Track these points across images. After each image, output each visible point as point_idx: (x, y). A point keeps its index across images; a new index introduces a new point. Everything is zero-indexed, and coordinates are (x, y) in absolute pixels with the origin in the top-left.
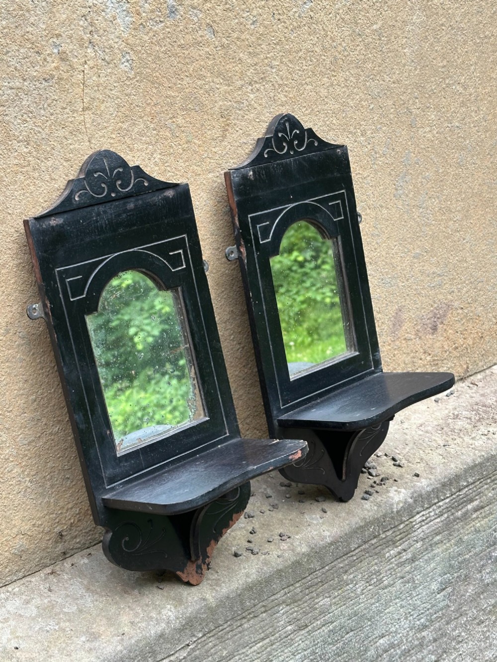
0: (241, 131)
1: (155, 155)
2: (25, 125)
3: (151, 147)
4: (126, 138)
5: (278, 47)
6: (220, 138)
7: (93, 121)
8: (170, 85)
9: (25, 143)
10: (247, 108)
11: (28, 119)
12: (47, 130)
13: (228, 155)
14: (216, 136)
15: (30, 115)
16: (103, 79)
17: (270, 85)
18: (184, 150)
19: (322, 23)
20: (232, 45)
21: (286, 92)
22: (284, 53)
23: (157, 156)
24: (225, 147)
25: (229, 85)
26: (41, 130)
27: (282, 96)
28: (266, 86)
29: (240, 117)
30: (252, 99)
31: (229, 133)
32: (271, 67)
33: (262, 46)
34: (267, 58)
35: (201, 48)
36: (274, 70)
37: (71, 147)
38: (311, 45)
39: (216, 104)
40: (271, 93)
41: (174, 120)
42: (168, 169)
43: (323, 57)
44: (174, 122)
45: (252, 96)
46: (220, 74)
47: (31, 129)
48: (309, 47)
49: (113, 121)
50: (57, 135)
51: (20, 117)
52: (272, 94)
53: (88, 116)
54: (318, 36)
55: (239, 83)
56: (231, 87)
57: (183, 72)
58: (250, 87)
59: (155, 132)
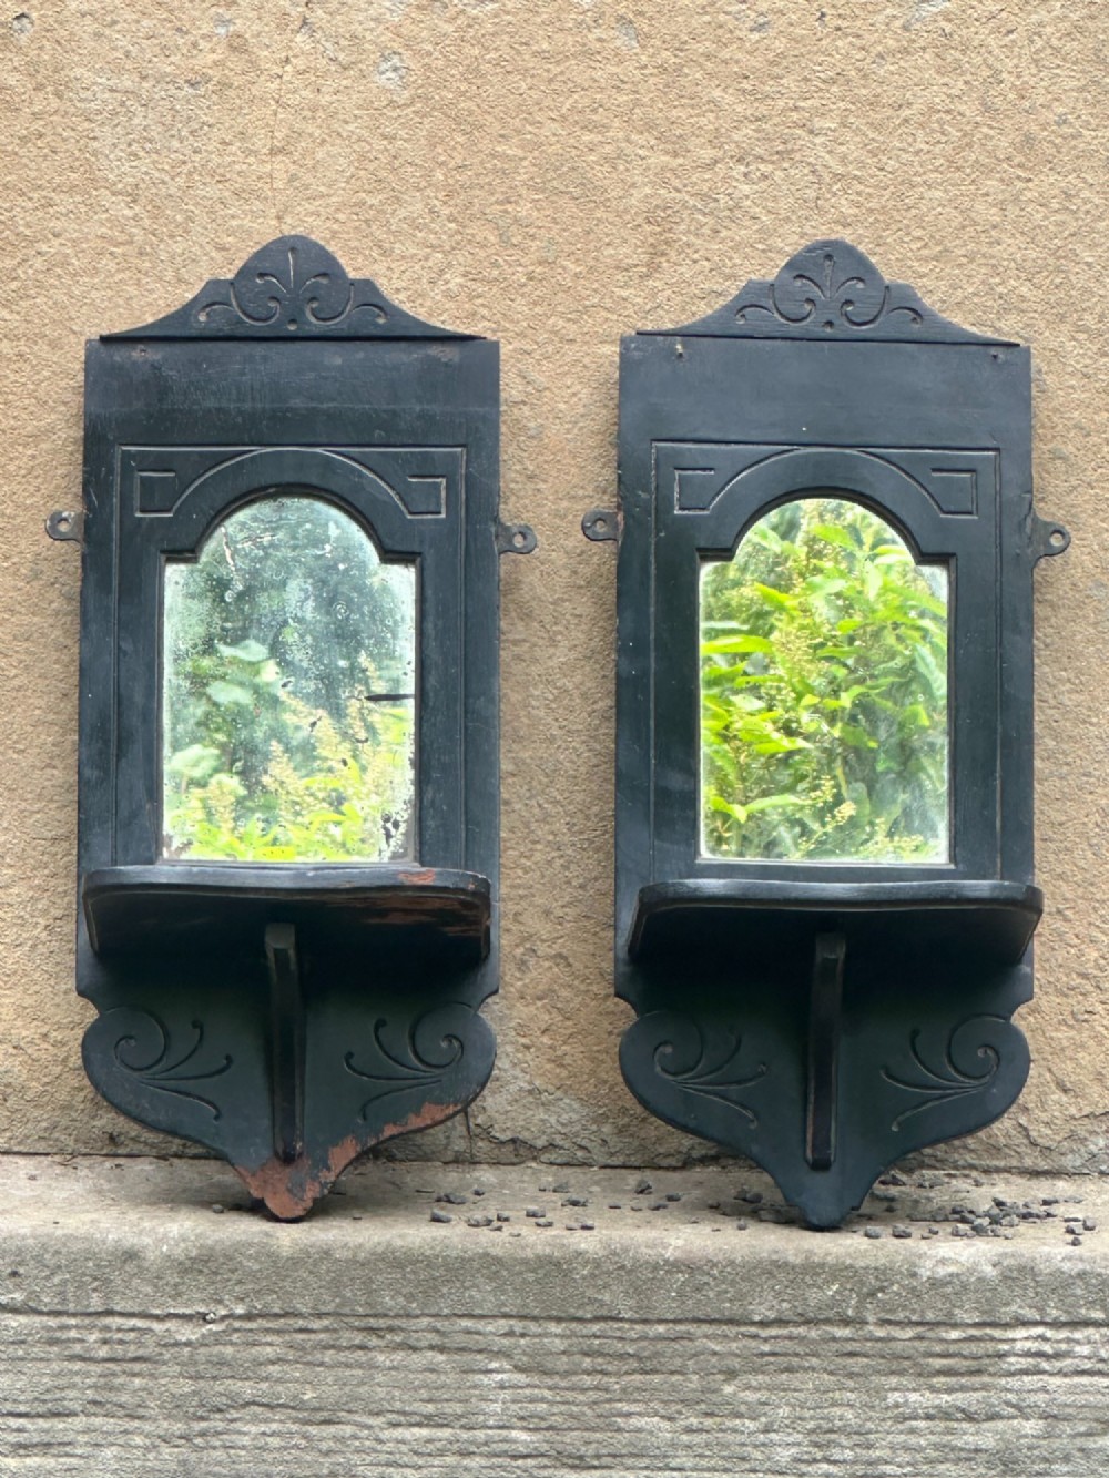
0: (705, 263)
1: (448, 276)
2: (133, 164)
3: (440, 256)
4: (374, 227)
5: (834, 89)
6: (639, 269)
7: (293, 178)
8: (502, 132)
9: (129, 199)
10: (727, 213)
11: (142, 154)
12: (181, 181)
13: (661, 312)
14: (630, 261)
15: (148, 146)
16: (328, 98)
17: (806, 171)
18: (531, 279)
19: (983, 50)
20: (689, 68)
21: (859, 193)
22: (853, 103)
23: (455, 280)
24: (654, 293)
25: (676, 155)
26: (167, 179)
27: (843, 202)
28: (792, 172)
29: (706, 230)
30: (747, 197)
31: (668, 261)
32: (811, 132)
33: (783, 81)
34: (796, 108)
35: (598, 65)
36: (818, 140)
37: (234, 223)
38: (944, 97)
39: (632, 191)
40: (808, 191)
41: (510, 208)
42: (485, 312)
43: (985, 130)
44: (506, 211)
45: (746, 189)
46: (649, 126)
47: (146, 173)
48: (937, 100)
49: (343, 185)
50: (203, 193)
51: (124, 147)
52: (811, 194)
53: (280, 166)
54: (968, 77)
55: (707, 154)
56: (681, 161)
57: (540, 109)
58: (743, 168)
59: (453, 225)
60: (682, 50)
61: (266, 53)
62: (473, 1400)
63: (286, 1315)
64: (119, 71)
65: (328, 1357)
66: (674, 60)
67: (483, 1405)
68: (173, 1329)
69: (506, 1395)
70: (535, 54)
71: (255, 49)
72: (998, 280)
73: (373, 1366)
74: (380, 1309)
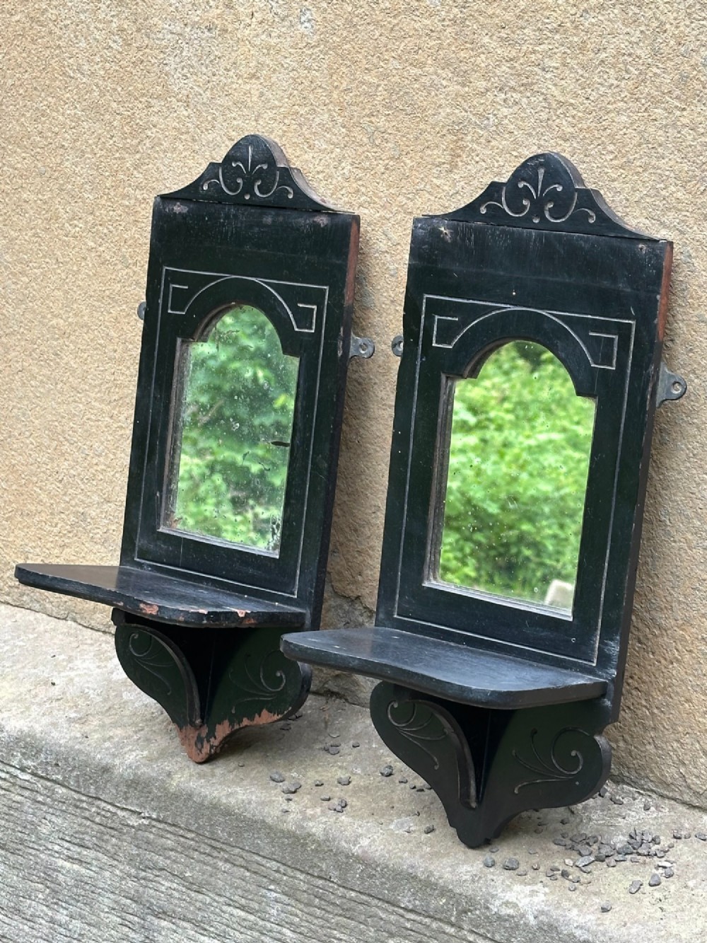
0: (483, 164)
1: (343, 164)
2: (186, 82)
3: (338, 150)
4: (304, 129)
5: (557, 37)
6: (445, 166)
7: (262, 94)
8: (367, 66)
9: (185, 104)
10: (494, 128)
11: (189, 75)
12: (208, 93)
13: (460, 197)
14: (440, 160)
15: (191, 70)
16: (275, 40)
17: (541, 99)
18: (387, 169)
19: (653, 6)
20: (470, 21)
21: (573, 117)
22: (569, 48)
23: (347, 167)
24: (454, 182)
25: (464, 85)
26: (202, 92)
27: (564, 123)
28: (533, 99)
29: (482, 140)
30: (506, 117)
31: (462, 161)
32: (544, 69)
33: (525, 31)
34: (534, 52)
35: (416, 18)
36: (548, 76)
37: (235, 123)
38: (627, 44)
39: (440, 110)
40: (542, 114)
41: (373, 119)
42: (363, 189)
43: (655, 70)
44: (371, 122)
45: (505, 111)
46: (448, 65)
47: (192, 88)
48: (623, 46)
49: (287, 100)
50: (219, 102)
51: (180, 70)
52: (544, 116)
53: (254, 86)
54: (643, 28)
55: (482, 84)
56: (467, 89)
57: (387, 51)
58: (503, 96)
59: (344, 130)
60: (464, 8)
61: (242, 9)
62: (263, 904)
63: (174, 825)
64: (173, 20)
65: (196, 855)
66: (460, 15)
67: (268, 908)
68: (127, 816)
69: (279, 906)
70: (382, 10)
71: (237, 7)
72: (662, 186)
73: (215, 867)
74: (215, 837)
